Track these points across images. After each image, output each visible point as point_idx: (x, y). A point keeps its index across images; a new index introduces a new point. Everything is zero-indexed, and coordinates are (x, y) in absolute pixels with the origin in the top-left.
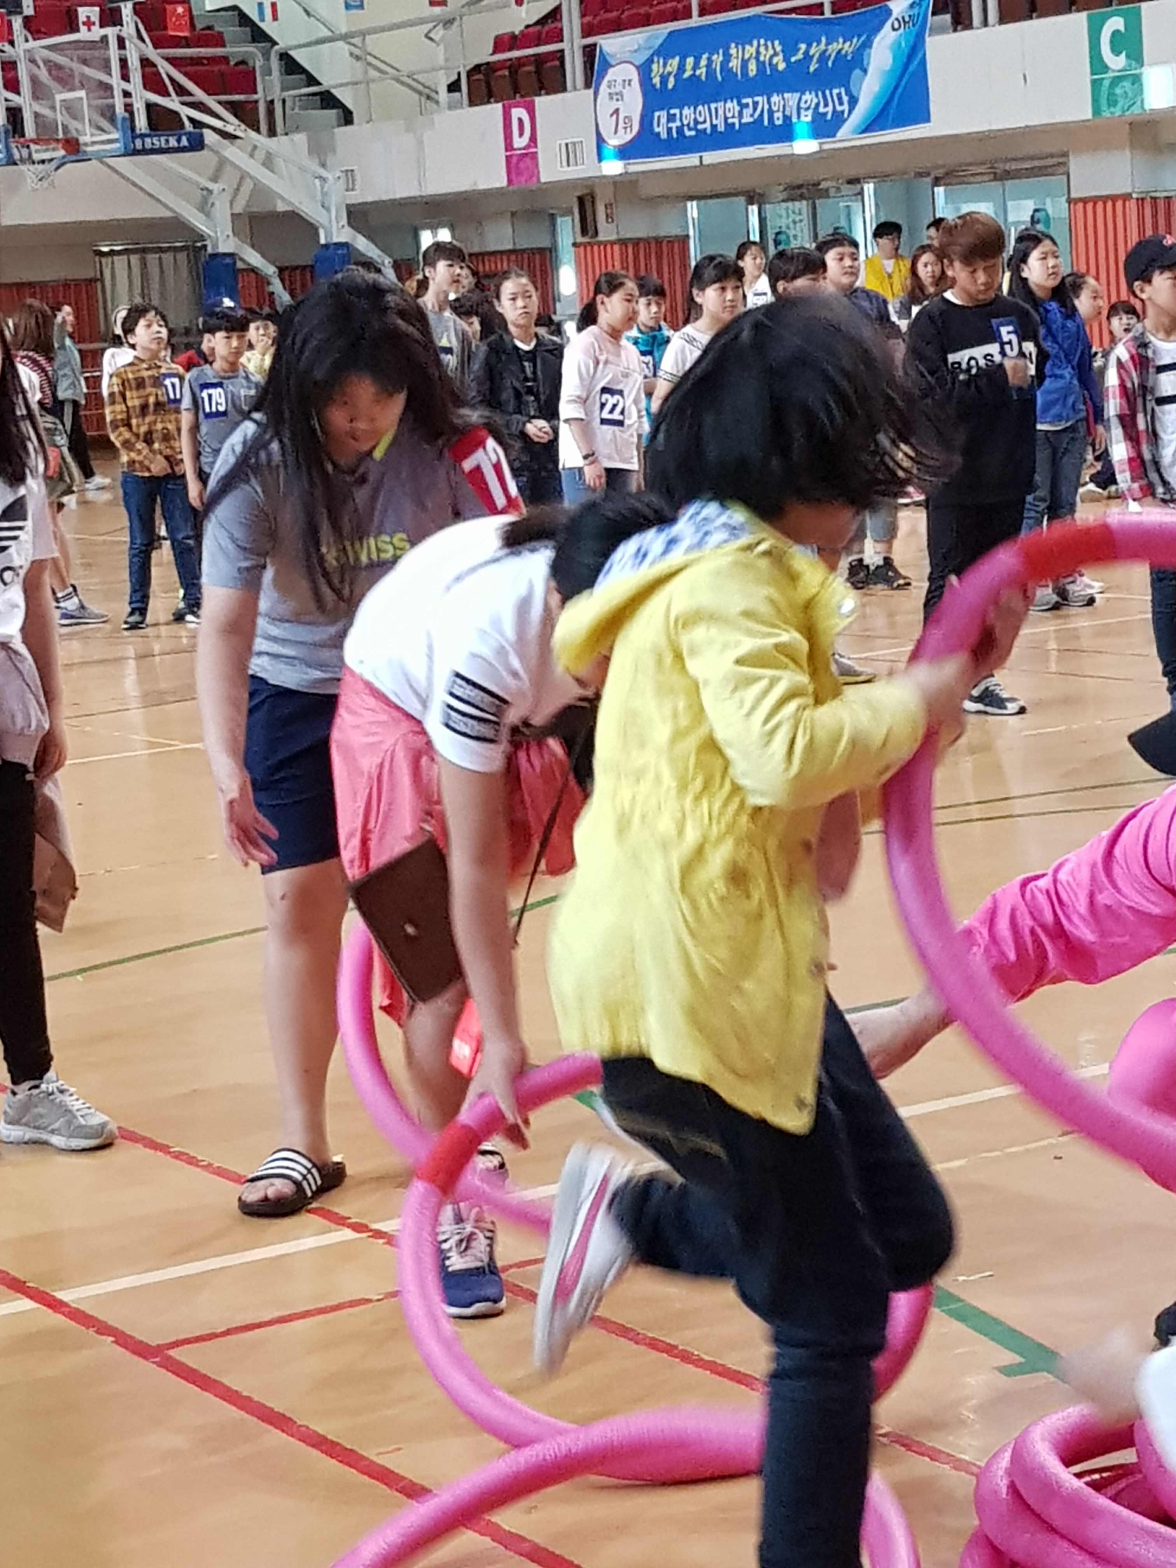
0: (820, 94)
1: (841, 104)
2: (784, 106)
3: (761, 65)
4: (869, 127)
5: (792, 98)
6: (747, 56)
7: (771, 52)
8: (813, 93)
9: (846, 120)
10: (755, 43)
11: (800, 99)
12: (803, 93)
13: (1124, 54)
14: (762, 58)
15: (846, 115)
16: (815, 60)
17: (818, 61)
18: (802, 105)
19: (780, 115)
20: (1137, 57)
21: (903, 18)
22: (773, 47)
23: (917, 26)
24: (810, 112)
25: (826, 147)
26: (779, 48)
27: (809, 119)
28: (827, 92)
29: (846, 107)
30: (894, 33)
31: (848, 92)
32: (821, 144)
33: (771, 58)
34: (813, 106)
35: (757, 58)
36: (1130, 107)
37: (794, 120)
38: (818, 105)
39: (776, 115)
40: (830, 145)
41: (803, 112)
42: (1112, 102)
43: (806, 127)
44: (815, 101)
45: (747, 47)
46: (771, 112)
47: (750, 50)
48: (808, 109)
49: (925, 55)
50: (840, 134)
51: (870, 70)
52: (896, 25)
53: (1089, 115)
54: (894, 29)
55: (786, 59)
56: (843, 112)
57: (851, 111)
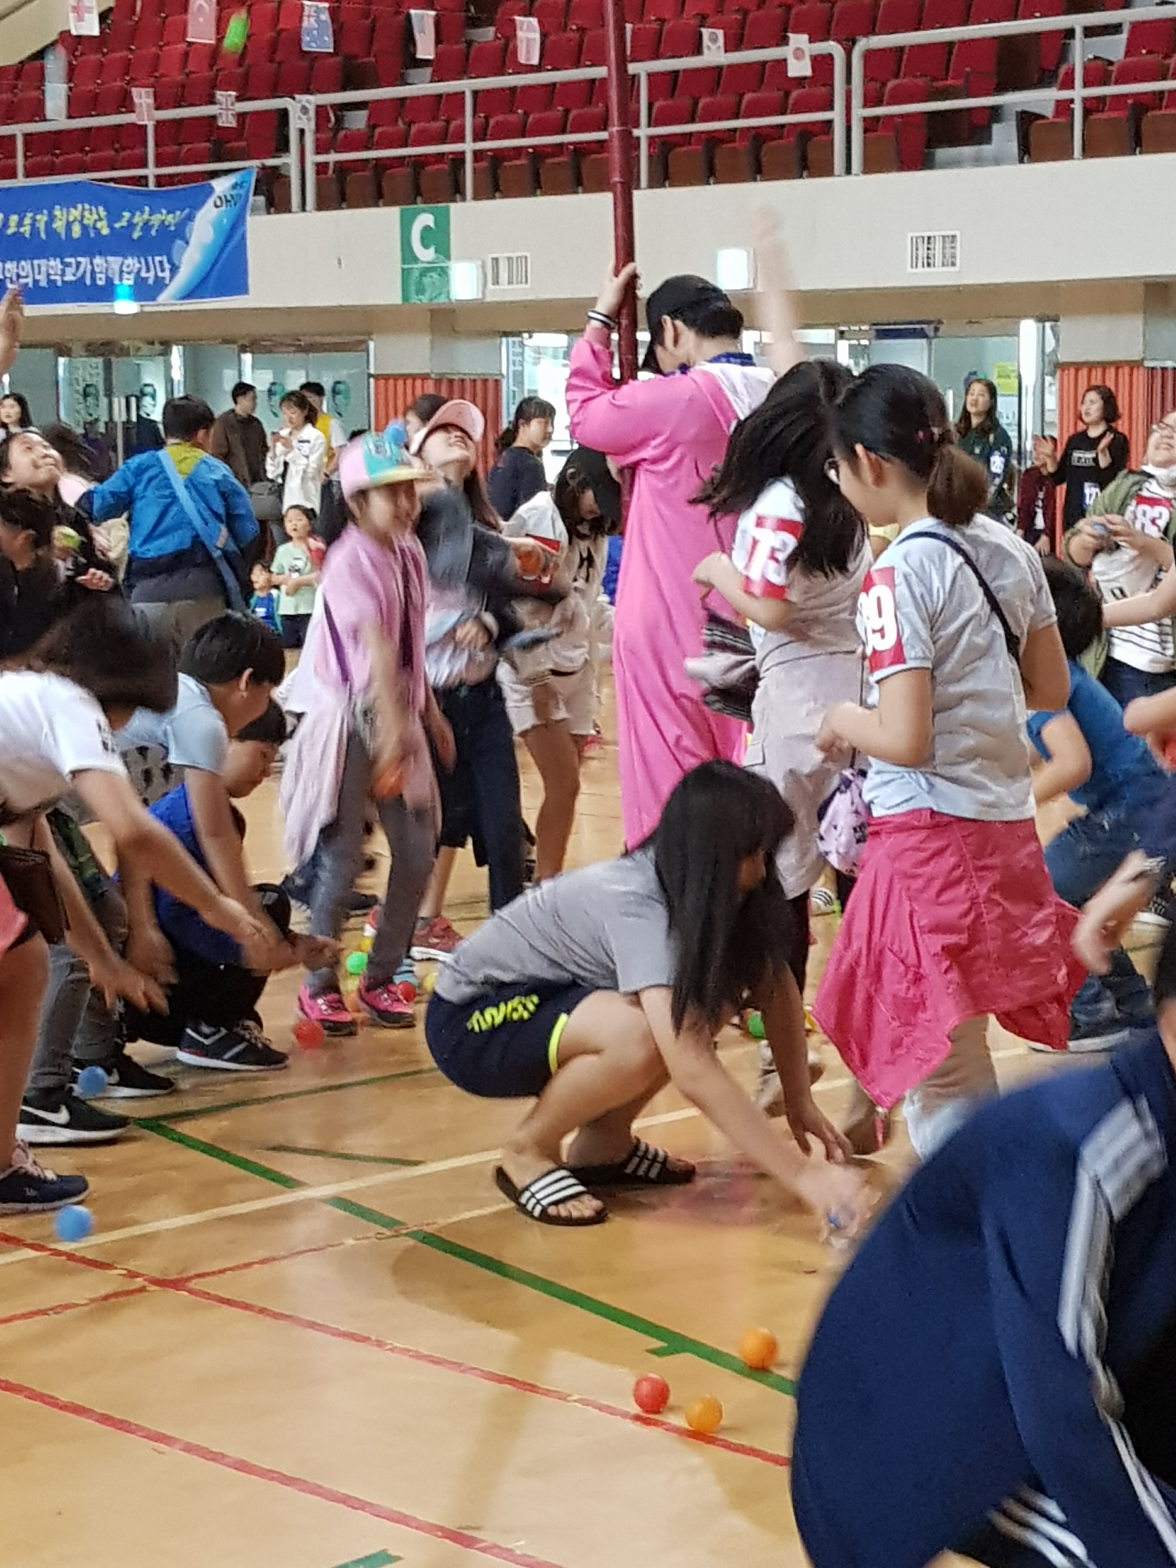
0: (142, 259)
1: (163, 270)
2: (107, 270)
3: (84, 228)
4: (190, 294)
5: (115, 262)
6: (71, 219)
7: (95, 217)
8: (136, 259)
9: (167, 285)
10: (80, 206)
11: (122, 264)
12: (124, 258)
13: (432, 248)
14: (86, 222)
15: (167, 282)
16: (138, 228)
17: (142, 229)
18: (125, 269)
19: (103, 276)
20: (444, 251)
21: (225, 197)
22: (97, 212)
23: (238, 205)
24: (132, 277)
25: (147, 309)
26: (103, 214)
27: (131, 282)
28: (150, 259)
29: (167, 274)
30: (216, 210)
31: (170, 261)
32: (142, 306)
33: (96, 221)
34: (135, 270)
35: (81, 222)
36: (437, 296)
37: (117, 282)
38: (139, 270)
39: (98, 276)
40: (151, 307)
41: (126, 276)
42: (421, 290)
43: (127, 290)
44: (137, 266)
45: (72, 210)
46: (93, 272)
47: (75, 213)
48: (130, 273)
49: (244, 233)
50: (162, 298)
51: (192, 242)
52: (219, 203)
53: (398, 300)
54: (216, 206)
55: (110, 226)
56: (164, 278)
57: (171, 278)
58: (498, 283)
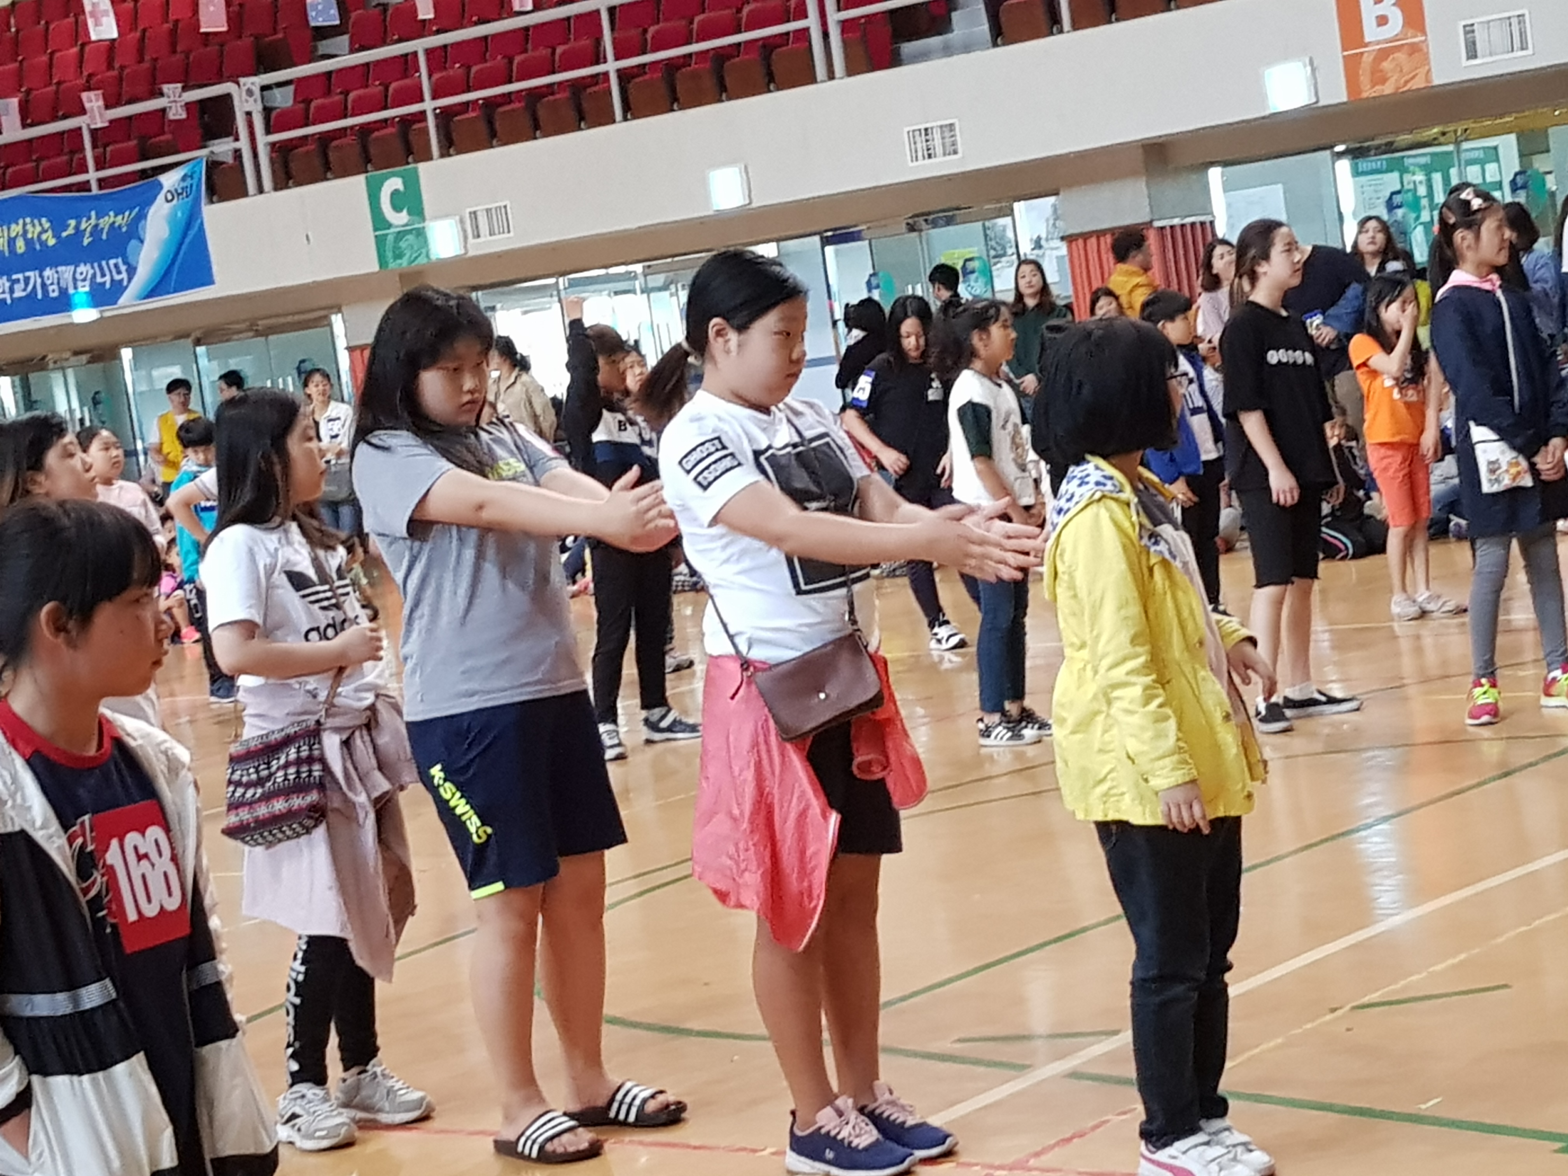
0: (96, 265)
1: (119, 272)
2: (59, 279)
3: (29, 243)
4: (153, 292)
5: (66, 271)
6: (13, 235)
7: (38, 229)
8: (89, 266)
9: (126, 287)
10: (21, 222)
11: (75, 272)
12: (76, 267)
13: (405, 211)
14: (30, 236)
15: (125, 283)
16: (87, 234)
17: (91, 235)
18: (78, 276)
19: (55, 287)
20: (417, 211)
21: (176, 190)
22: (41, 224)
23: (191, 197)
24: (87, 283)
25: (107, 314)
26: (47, 225)
27: (87, 289)
28: (104, 263)
29: (124, 275)
30: (168, 205)
31: (126, 262)
32: (101, 312)
33: (40, 234)
34: (89, 276)
35: (24, 236)
36: (416, 258)
37: (71, 291)
38: (94, 276)
39: (51, 288)
40: (110, 312)
41: (80, 284)
42: (398, 256)
43: (84, 297)
44: (91, 272)
45: (13, 226)
46: (44, 285)
47: (16, 229)
48: (84, 280)
49: (202, 224)
50: (122, 301)
51: (147, 240)
53: (376, 268)
54: (168, 201)
55: (57, 235)
56: (122, 281)
57: (130, 280)
58: (479, 236)
